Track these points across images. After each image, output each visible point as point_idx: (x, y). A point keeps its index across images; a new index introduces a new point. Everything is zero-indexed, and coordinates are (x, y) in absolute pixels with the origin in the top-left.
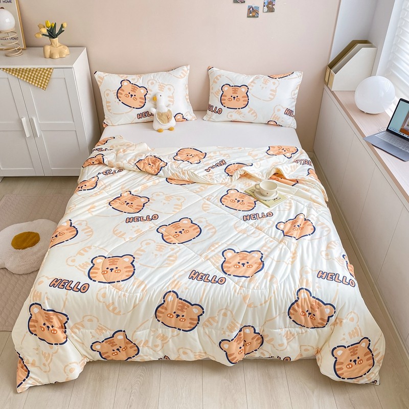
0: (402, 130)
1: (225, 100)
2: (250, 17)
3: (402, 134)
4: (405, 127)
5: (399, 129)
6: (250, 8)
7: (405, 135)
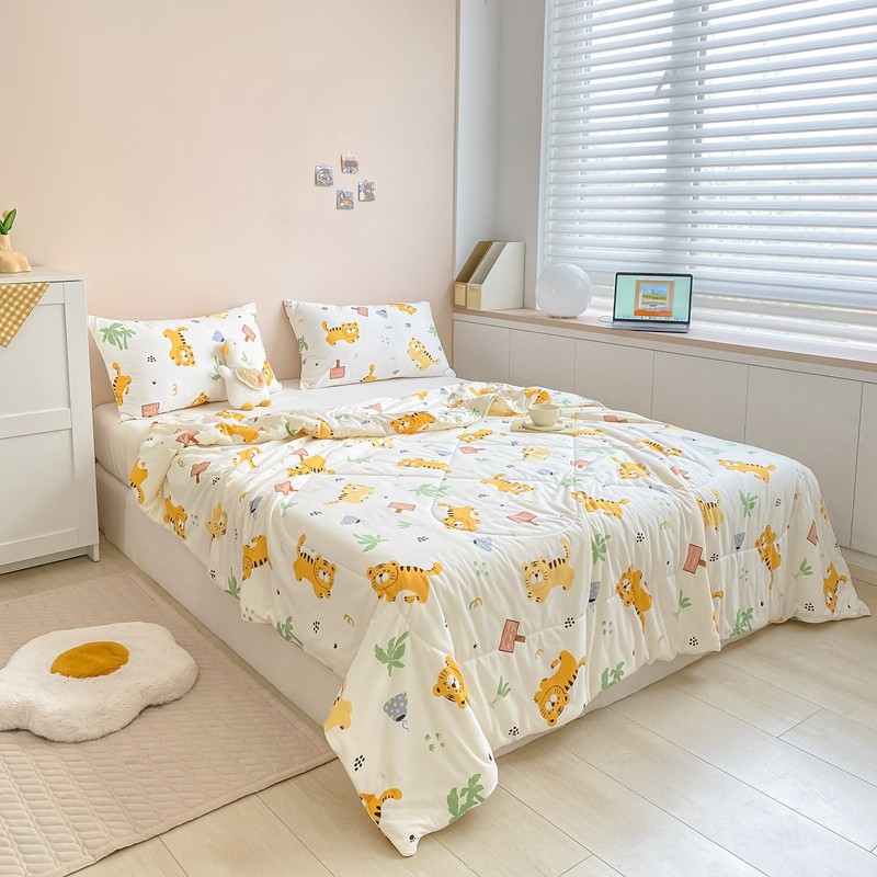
0: (637, 313)
2: (342, 208)
3: (639, 318)
4: (641, 306)
5: (632, 313)
6: (340, 193)
7: (645, 318)
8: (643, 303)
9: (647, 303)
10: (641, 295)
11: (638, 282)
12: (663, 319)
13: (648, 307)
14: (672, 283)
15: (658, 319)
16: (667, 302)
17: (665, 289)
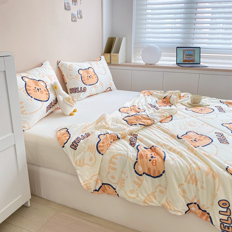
0: (184, 61)
1: (85, 80)
3: (185, 63)
4: (185, 59)
5: (182, 61)
7: (187, 63)
8: (186, 58)
9: (187, 58)
10: (185, 55)
11: (184, 50)
12: (192, 63)
13: (187, 59)
14: (194, 50)
15: (191, 63)
16: (193, 57)
17: (192, 53)
